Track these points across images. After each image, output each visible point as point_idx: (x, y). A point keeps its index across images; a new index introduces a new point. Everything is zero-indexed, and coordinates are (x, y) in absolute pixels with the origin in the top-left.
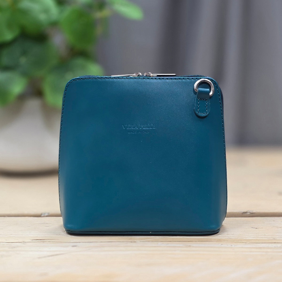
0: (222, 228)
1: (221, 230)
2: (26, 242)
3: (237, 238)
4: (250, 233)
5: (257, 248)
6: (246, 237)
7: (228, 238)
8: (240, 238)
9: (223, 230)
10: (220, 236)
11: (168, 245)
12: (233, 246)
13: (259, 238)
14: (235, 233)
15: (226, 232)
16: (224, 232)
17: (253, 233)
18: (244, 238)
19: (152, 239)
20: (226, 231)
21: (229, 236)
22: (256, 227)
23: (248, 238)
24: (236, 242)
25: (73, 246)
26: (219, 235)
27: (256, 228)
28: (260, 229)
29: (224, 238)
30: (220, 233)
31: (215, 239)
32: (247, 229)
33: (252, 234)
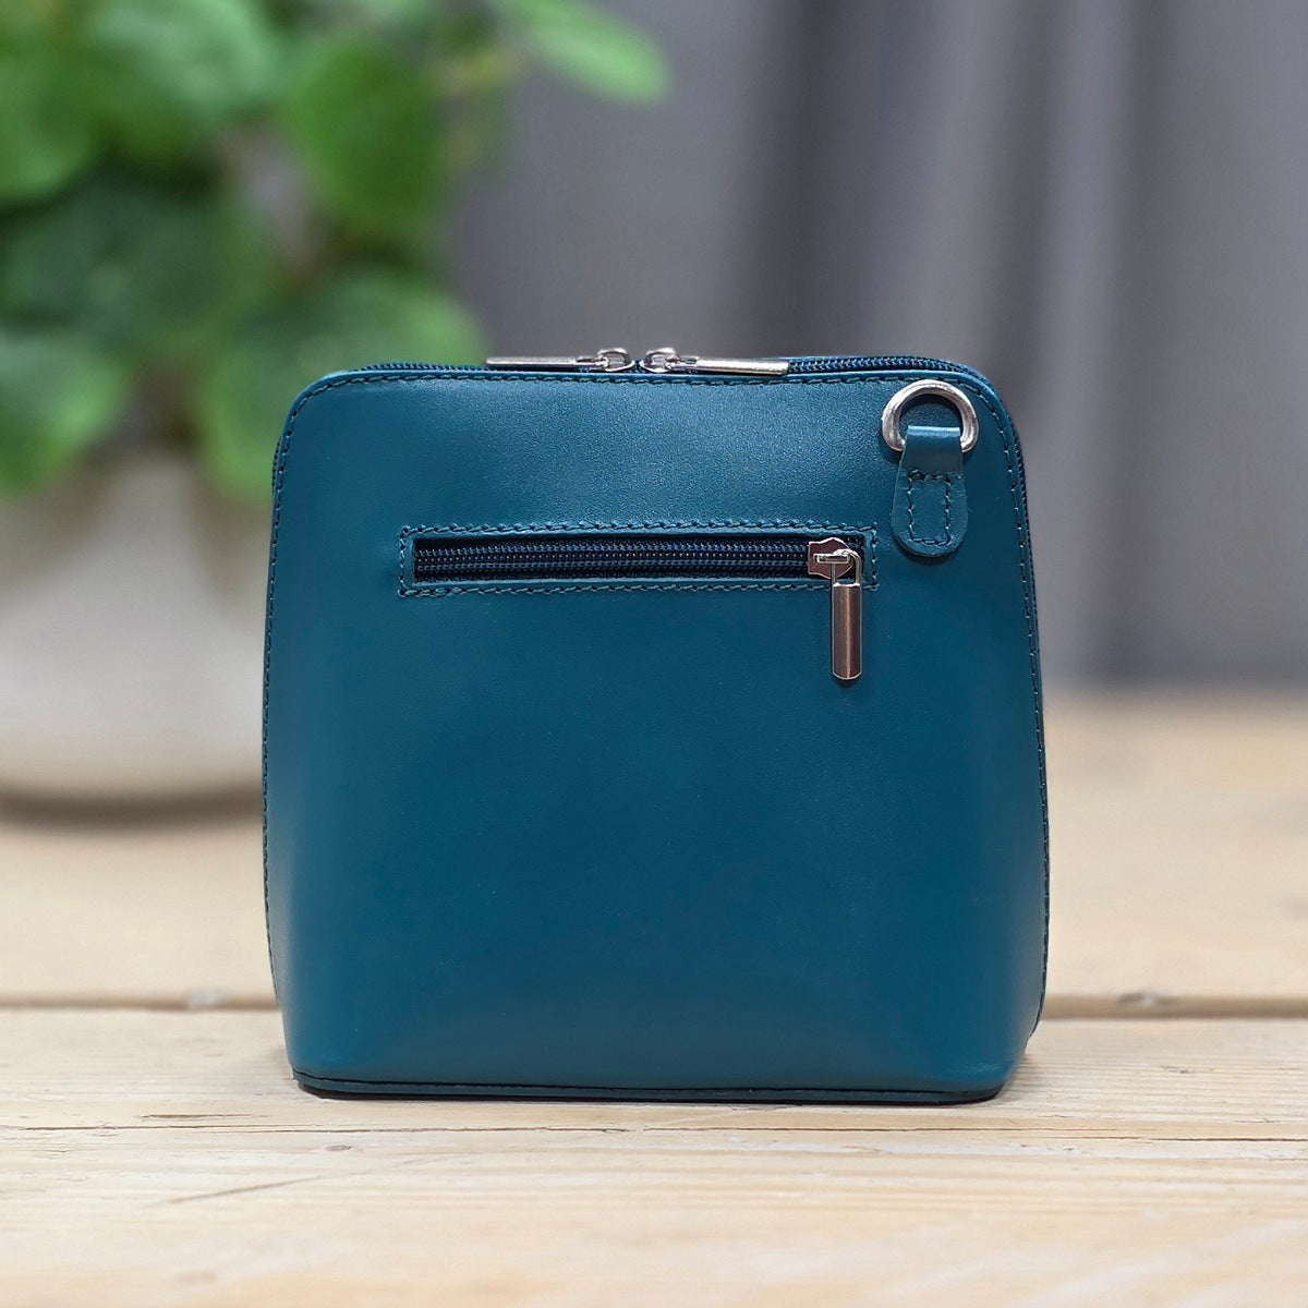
0: (1025, 1070)
1: (1021, 1076)
2: (114, 1128)
3: (1093, 1115)
4: (1154, 1092)
5: (1185, 1163)
6: (1134, 1112)
7: (1051, 1114)
8: (1108, 1116)
9: (1030, 1079)
10: (1015, 1104)
11: (774, 1147)
12: (1076, 1153)
13: (1197, 1118)
14: (1082, 1090)
15: (1041, 1089)
16: (1036, 1089)
17: (1169, 1092)
18: (1129, 1117)
19: (703, 1118)
20: (1043, 1082)
21: (1058, 1105)
22: (1184, 1066)
23: (1145, 1117)
24: (1087, 1134)
25: (334, 1149)
26: (1010, 1099)
27: (1183, 1072)
28: (1200, 1075)
29: (1034, 1115)
30: (1017, 1091)
31: (990, 1121)
32: (1144, 1074)
33: (1164, 1099)
